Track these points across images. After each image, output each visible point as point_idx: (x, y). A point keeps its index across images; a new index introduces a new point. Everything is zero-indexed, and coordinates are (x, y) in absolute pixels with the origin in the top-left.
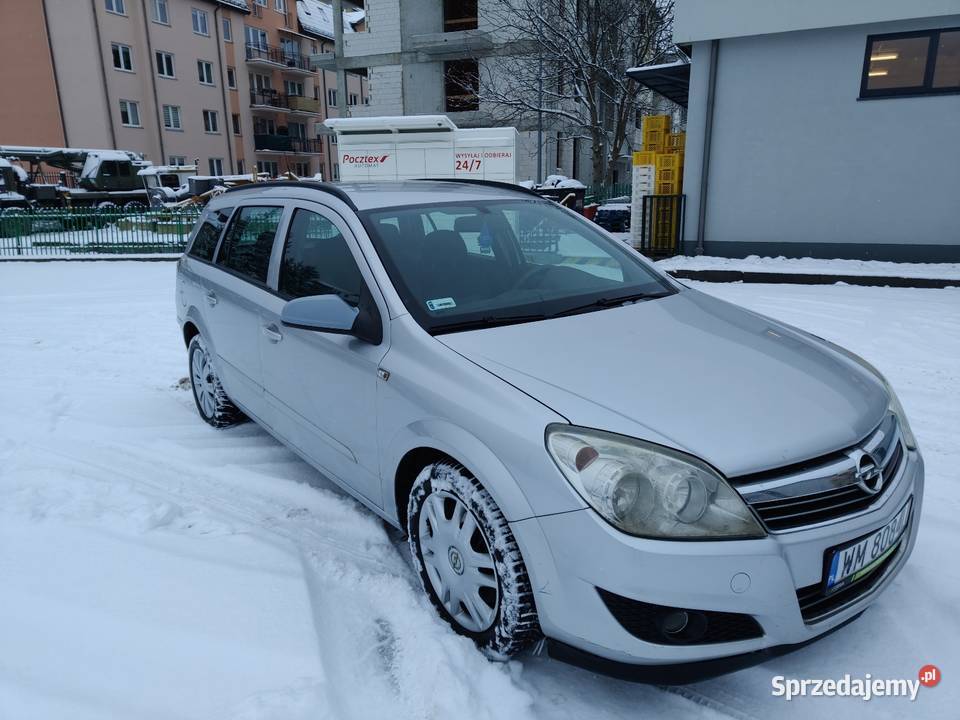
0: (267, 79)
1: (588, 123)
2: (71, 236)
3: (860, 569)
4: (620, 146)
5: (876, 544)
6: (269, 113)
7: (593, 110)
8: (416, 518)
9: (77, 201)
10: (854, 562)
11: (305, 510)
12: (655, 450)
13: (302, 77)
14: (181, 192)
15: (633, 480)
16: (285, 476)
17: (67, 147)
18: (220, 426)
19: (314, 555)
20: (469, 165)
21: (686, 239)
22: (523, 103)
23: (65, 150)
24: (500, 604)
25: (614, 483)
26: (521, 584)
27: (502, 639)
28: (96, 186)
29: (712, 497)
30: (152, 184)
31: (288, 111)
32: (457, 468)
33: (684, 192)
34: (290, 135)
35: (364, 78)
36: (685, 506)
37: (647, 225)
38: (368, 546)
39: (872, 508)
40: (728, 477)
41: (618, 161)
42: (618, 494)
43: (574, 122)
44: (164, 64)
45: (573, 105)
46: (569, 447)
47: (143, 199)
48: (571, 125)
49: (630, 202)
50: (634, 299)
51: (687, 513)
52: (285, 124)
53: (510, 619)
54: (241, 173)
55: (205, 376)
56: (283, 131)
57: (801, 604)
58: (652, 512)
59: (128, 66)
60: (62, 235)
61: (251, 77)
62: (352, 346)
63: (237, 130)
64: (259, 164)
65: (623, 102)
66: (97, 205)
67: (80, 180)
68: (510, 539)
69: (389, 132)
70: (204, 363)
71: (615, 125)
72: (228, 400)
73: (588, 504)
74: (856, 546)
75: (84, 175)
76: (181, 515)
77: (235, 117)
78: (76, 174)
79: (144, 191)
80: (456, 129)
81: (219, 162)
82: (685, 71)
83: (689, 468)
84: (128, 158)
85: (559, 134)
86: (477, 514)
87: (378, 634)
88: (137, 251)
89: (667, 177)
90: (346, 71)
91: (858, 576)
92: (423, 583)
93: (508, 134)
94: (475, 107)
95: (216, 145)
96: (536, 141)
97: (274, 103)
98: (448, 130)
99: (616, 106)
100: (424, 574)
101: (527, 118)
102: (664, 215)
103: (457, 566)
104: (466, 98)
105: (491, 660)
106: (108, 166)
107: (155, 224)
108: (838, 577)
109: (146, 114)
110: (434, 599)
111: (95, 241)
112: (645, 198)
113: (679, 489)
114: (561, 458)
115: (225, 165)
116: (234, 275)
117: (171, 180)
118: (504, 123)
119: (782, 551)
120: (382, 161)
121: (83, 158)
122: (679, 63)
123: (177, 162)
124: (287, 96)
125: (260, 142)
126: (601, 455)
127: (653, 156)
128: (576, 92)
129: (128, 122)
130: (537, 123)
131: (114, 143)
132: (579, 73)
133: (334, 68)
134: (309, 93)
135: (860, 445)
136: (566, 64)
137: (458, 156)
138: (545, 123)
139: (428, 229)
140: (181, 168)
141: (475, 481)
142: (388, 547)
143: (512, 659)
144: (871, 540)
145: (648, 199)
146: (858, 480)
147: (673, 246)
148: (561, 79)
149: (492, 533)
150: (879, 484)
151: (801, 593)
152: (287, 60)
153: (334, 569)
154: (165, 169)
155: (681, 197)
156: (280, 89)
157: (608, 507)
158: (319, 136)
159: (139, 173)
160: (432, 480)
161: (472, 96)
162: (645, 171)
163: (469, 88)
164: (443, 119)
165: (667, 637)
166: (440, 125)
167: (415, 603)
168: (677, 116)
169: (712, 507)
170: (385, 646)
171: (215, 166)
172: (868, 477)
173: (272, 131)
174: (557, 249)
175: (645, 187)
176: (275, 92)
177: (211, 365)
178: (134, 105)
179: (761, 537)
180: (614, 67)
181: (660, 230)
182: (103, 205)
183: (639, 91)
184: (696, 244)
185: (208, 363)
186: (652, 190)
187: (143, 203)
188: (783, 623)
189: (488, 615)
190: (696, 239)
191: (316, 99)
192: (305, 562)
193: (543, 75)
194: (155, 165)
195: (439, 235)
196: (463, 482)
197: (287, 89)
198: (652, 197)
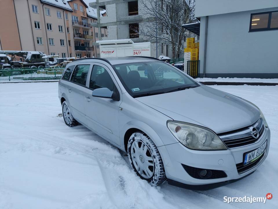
0: (78, 30)
1: (171, 41)
2: (23, 76)
3: (253, 159)
4: (180, 47)
5: (257, 152)
6: (79, 40)
7: (172, 37)
8: (130, 148)
9: (25, 66)
10: (251, 157)
11: (97, 148)
12: (197, 127)
13: (88, 29)
14: (54, 62)
15: (191, 135)
16: (91, 139)
17: (22, 51)
18: (71, 126)
19: (101, 160)
20: (137, 53)
21: (200, 73)
22: (152, 35)
23: (22, 52)
24: (155, 170)
25: (186, 135)
26: (160, 165)
27: (155, 180)
28: (30, 61)
29: (213, 140)
30: (46, 60)
31: (84, 39)
32: (142, 134)
33: (199, 60)
34: (85, 46)
35: (106, 29)
36: (205, 142)
37: (189, 69)
38: (115, 157)
39: (256, 142)
40: (217, 133)
41: (180, 51)
42: (187, 139)
43: (167, 40)
44: (49, 27)
45: (166, 35)
46: (173, 126)
47: (44, 65)
48: (166, 41)
49: (183, 63)
50: (188, 88)
51: (206, 144)
52: (84, 43)
53: (157, 174)
54: (71, 57)
55: (67, 112)
56: (83, 45)
57: (237, 168)
58: (196, 143)
59: (39, 28)
60: (20, 75)
61: (74, 29)
62: (111, 101)
63: (70, 45)
64: (76, 54)
65: (180, 34)
66: (31, 67)
67: (26, 60)
68: (158, 152)
69: (115, 44)
70: (67, 109)
71: (178, 41)
72: (74, 119)
73: (179, 141)
74: (252, 152)
75: (27, 58)
76: (63, 150)
77: (69, 41)
78: (24, 58)
79: (44, 63)
80: (133, 43)
81: (65, 54)
82: (199, 25)
83: (206, 131)
84: (39, 53)
85: (162, 44)
86: (148, 146)
87: (120, 180)
88: (43, 79)
89: (194, 55)
90: (101, 27)
91: (253, 161)
92: (132, 166)
93: (148, 44)
94: (138, 37)
95: (64, 49)
96: (156, 46)
97: (80, 37)
98: (131, 43)
99: (178, 35)
100: (132, 163)
101: (153, 39)
102: (194, 66)
103: (142, 160)
104: (135, 34)
105: (152, 186)
106: (34, 56)
107: (47, 72)
108: (247, 161)
109: (44, 40)
110: (135, 170)
111: (31, 77)
112: (188, 61)
113: (203, 137)
114: (171, 129)
115: (66, 55)
116: (76, 84)
117: (52, 59)
118: (147, 41)
119: (232, 153)
120: (113, 52)
121: (27, 54)
122: (197, 23)
123: (53, 54)
124: (84, 35)
125: (77, 48)
126: (182, 128)
127: (190, 49)
128: (167, 32)
129: (39, 43)
130: (156, 41)
131: (35, 49)
132: (168, 26)
133: (97, 27)
134: (90, 34)
135: (252, 125)
136: (164, 24)
137: (134, 51)
138: (158, 41)
139: (128, 71)
140: (54, 56)
141: (147, 137)
142: (121, 158)
143: (158, 186)
144: (256, 151)
145: (189, 62)
146: (252, 134)
147: (196, 75)
148: (162, 28)
149: (152, 151)
150: (258, 136)
151: (237, 165)
152: (84, 25)
153: (107, 164)
154: (50, 56)
155: (198, 61)
156: (82, 33)
157: (185, 142)
158: (93, 46)
159: (42, 58)
160: (135, 137)
161: (137, 34)
162: (188, 54)
163: (136, 31)
164: (130, 40)
165: (201, 177)
166: (129, 42)
167: (130, 171)
168: (196, 38)
169: (213, 142)
170: (122, 183)
171: (64, 55)
172: (255, 134)
173: (80, 45)
174: (163, 77)
175: (188, 58)
176: (80, 34)
177: (69, 109)
178: (41, 38)
179: (226, 150)
180: (178, 24)
181: (193, 71)
182: (32, 67)
183: (185, 31)
184: (203, 74)
185: (68, 109)
186: (190, 59)
187: (44, 66)
188: (232, 174)
189: (151, 174)
190: (203, 73)
191: (92, 35)
192: (98, 162)
193: (158, 27)
194: (47, 55)
195: (131, 72)
196: (144, 137)
197: (84, 33)
198: (190, 61)
